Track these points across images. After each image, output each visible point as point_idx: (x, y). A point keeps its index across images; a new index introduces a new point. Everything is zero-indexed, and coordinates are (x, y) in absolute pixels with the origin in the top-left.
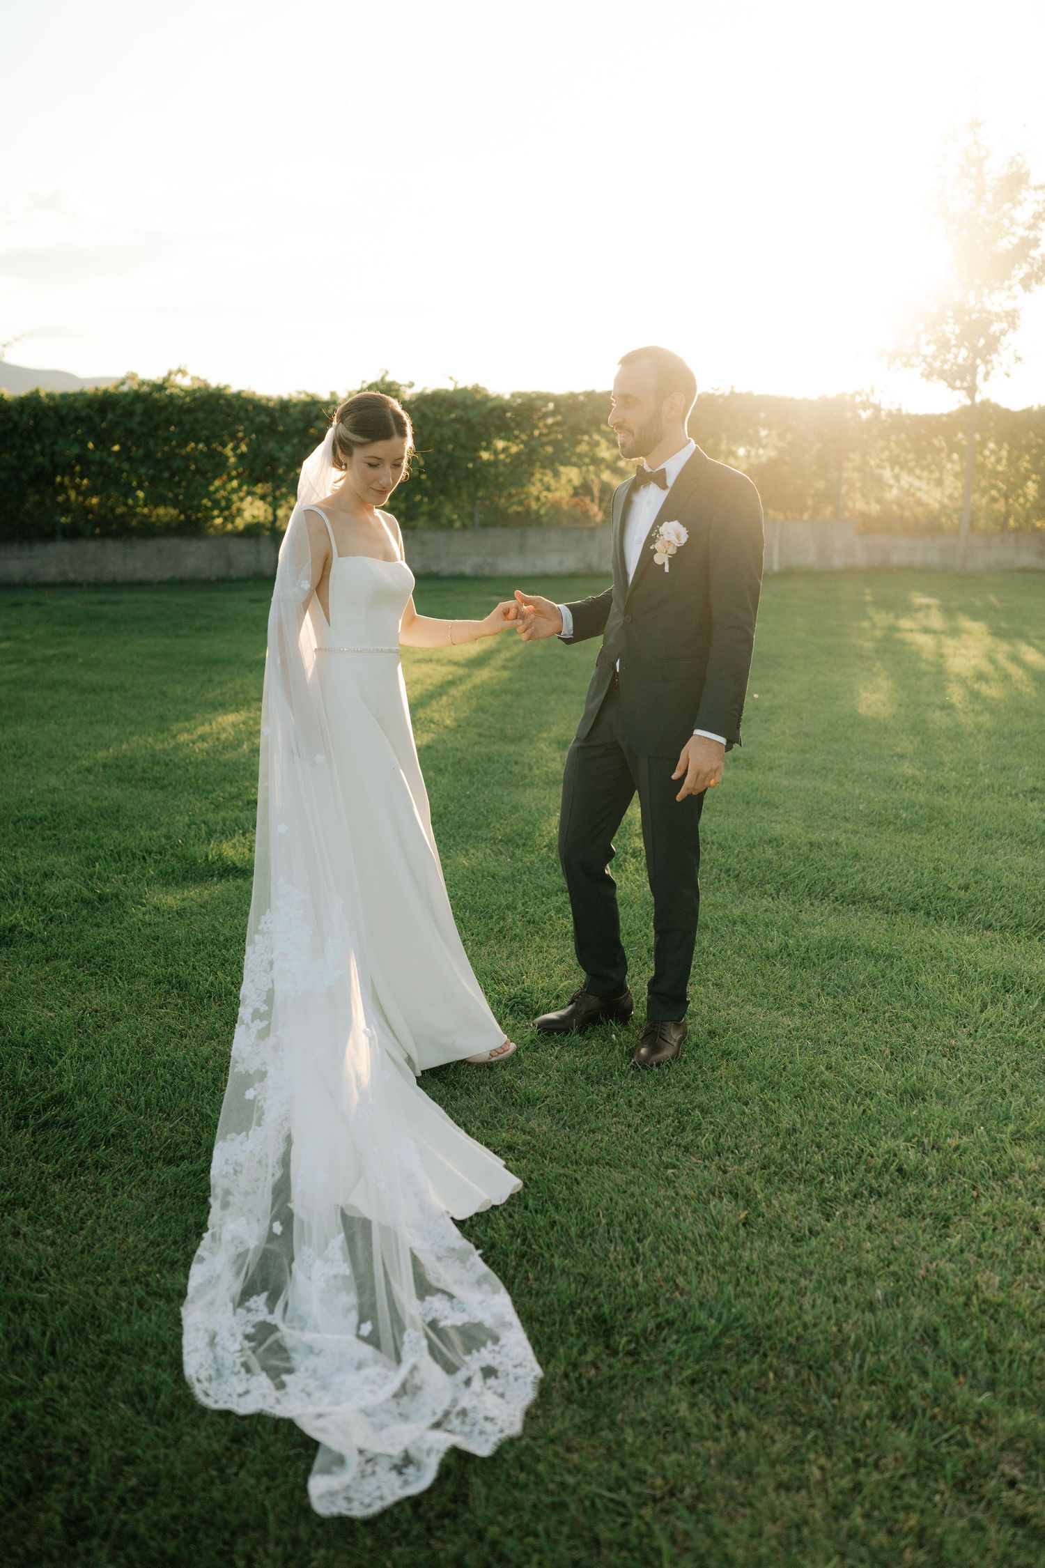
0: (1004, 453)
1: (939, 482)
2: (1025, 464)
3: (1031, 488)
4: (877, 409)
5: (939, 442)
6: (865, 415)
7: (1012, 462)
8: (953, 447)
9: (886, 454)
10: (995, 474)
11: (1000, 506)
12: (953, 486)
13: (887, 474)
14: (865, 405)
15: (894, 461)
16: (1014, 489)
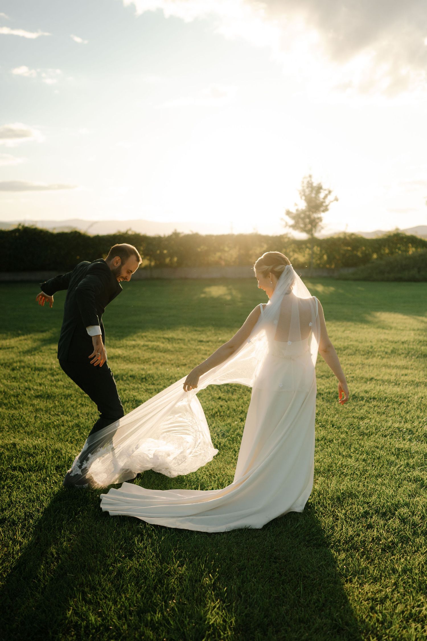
0: (319, 249)
1: (304, 256)
2: (323, 252)
3: (325, 257)
4: (289, 238)
5: (304, 246)
6: (286, 240)
7: (321, 251)
8: (307, 247)
9: (291, 249)
10: (316, 254)
11: (318, 262)
12: (307, 256)
13: (291, 254)
14: (286, 238)
15: (294, 251)
16: (321, 258)
